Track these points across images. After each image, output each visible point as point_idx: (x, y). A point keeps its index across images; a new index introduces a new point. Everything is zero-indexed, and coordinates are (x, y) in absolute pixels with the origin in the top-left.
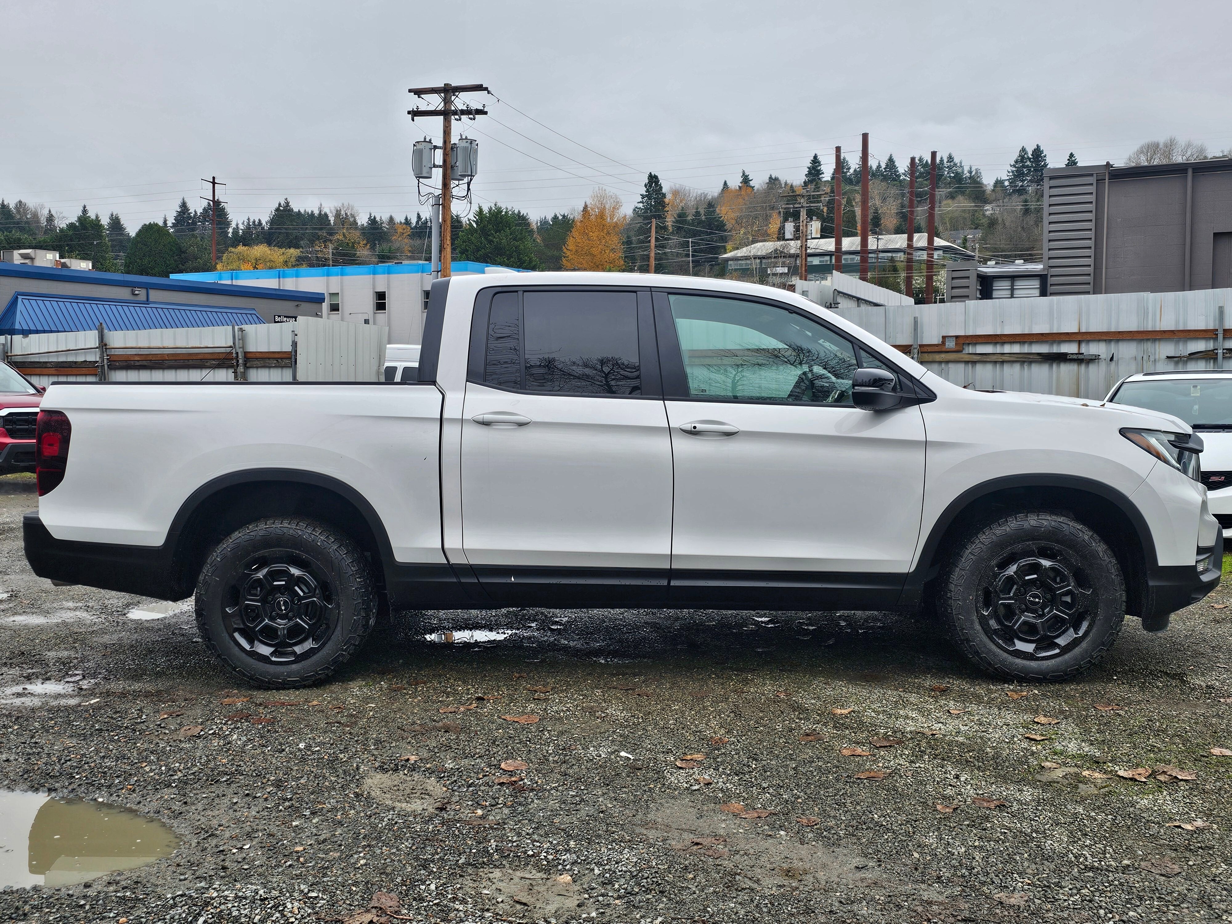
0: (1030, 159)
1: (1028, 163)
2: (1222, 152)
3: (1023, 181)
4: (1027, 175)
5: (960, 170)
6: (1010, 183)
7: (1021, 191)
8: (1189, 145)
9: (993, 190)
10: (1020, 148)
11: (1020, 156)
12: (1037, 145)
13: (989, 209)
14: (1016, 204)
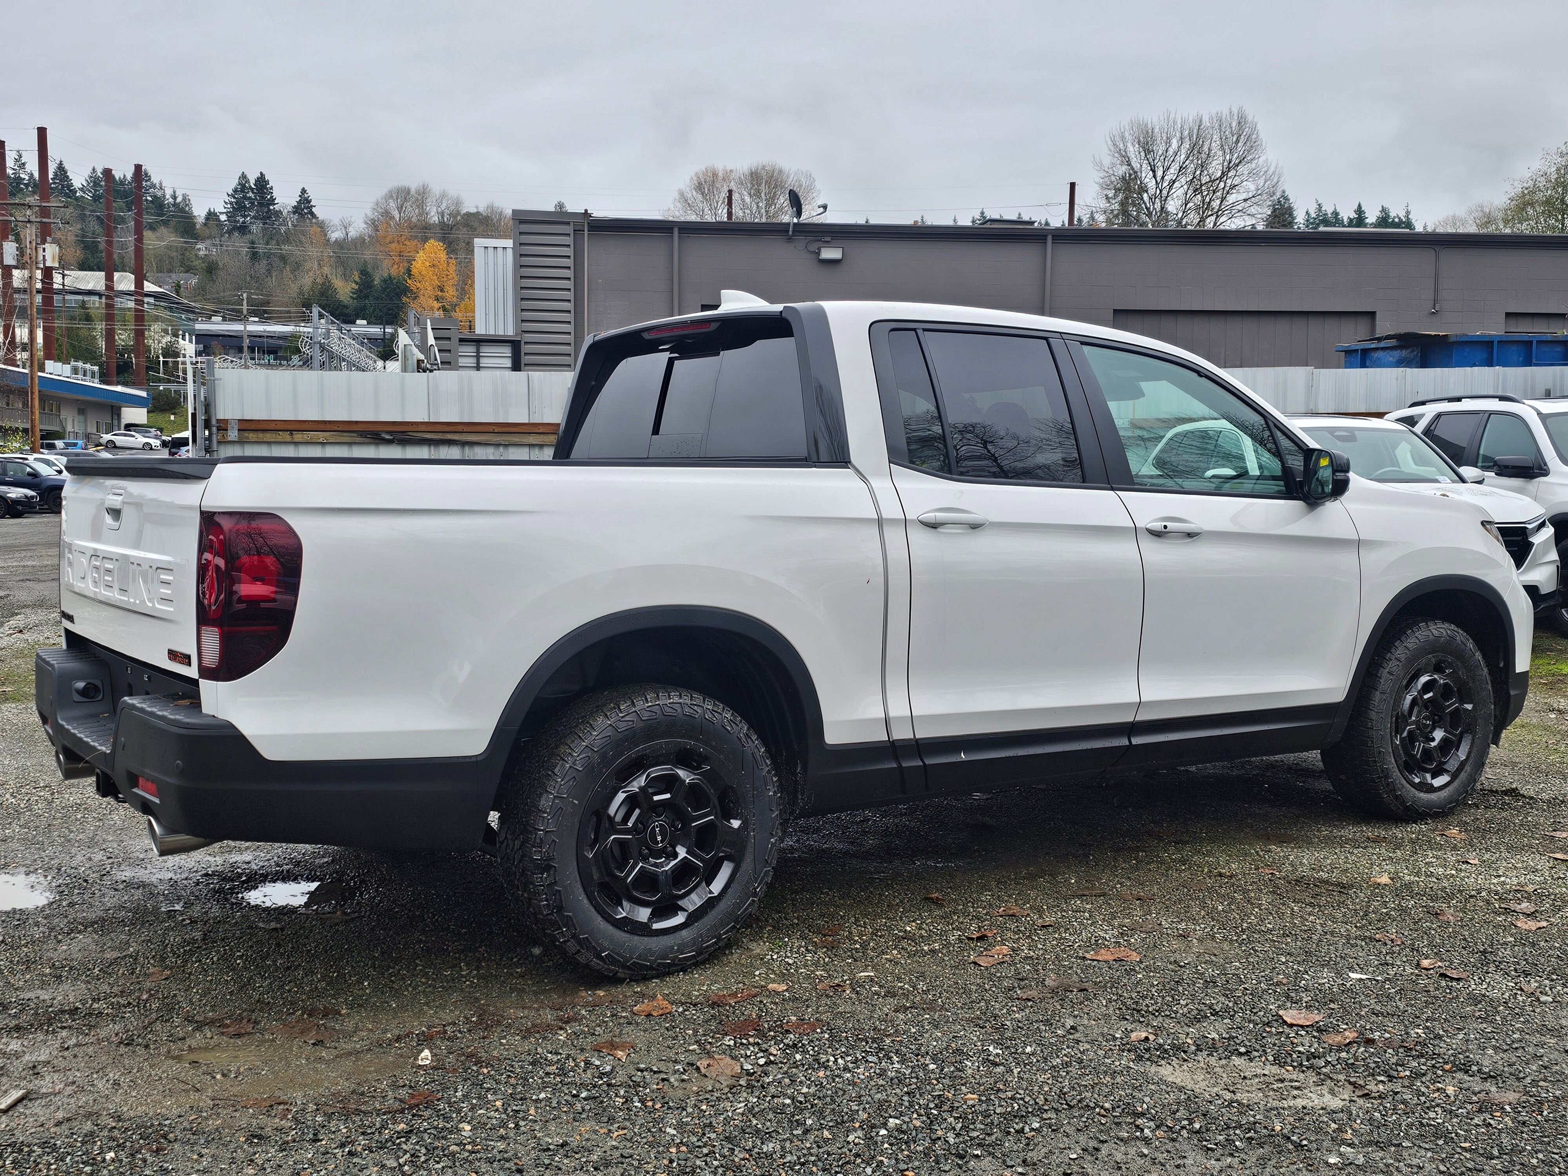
0: (252, 189)
1: (251, 194)
2: (477, 207)
3: (245, 216)
4: (249, 209)
5: (159, 194)
6: (228, 217)
7: (243, 229)
8: (443, 195)
9: (205, 224)
10: (240, 174)
11: (240, 184)
12: (261, 173)
13: (202, 248)
14: (240, 244)
